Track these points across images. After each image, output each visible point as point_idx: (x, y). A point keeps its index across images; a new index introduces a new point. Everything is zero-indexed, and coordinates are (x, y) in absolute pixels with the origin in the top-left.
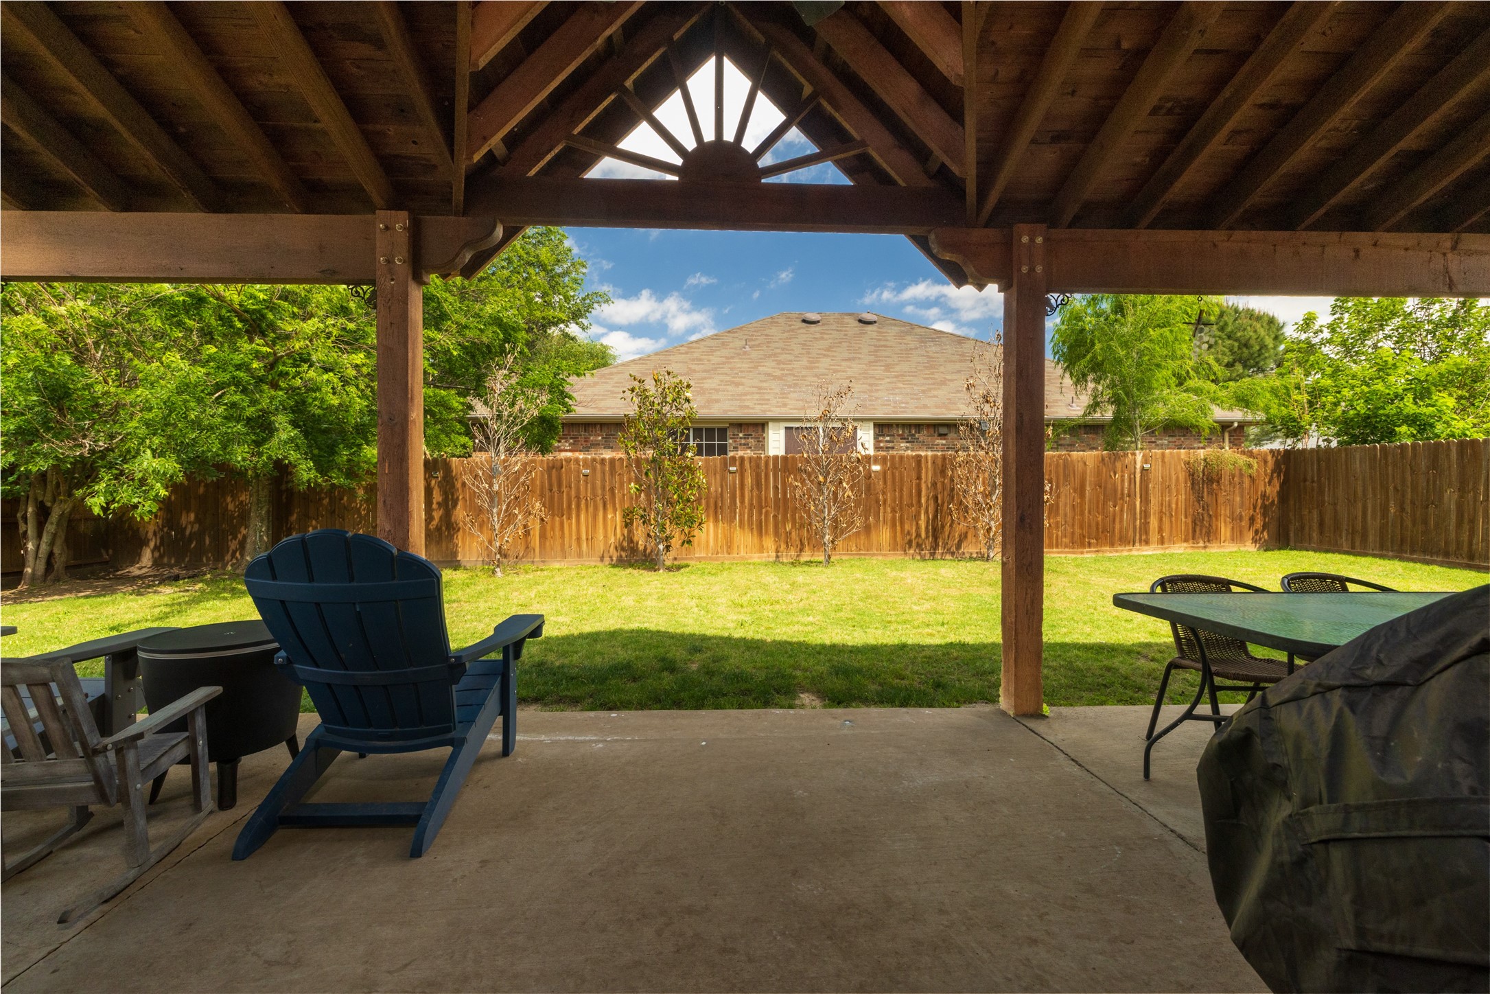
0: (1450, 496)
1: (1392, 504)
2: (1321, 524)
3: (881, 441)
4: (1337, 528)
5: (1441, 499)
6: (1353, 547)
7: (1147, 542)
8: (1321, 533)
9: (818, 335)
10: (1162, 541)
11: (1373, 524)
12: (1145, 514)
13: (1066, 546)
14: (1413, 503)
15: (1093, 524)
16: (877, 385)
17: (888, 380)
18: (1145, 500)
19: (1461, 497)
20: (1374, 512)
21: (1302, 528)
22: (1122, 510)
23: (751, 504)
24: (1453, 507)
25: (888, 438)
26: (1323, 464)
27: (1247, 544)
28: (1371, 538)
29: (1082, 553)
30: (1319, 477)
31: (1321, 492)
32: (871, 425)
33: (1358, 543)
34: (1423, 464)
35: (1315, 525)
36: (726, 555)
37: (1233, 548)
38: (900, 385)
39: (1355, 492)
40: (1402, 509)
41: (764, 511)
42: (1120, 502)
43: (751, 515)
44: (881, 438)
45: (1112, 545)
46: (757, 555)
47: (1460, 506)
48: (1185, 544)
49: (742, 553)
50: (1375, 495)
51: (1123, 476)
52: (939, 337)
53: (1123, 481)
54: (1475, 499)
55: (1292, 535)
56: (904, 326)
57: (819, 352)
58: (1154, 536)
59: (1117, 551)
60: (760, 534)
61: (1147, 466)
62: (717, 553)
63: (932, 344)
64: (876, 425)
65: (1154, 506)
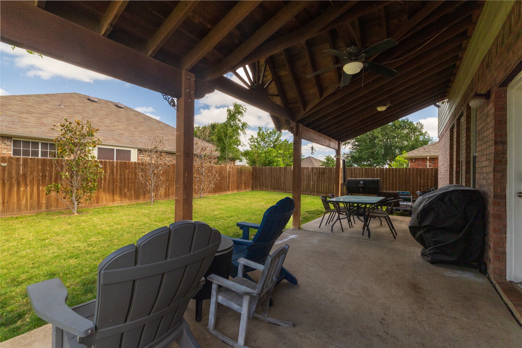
0: (282, 178)
1: (273, 180)
2: (260, 184)
3: (139, 156)
4: (263, 185)
5: (281, 179)
6: (266, 189)
7: (229, 190)
8: (260, 186)
9: (98, 108)
10: (232, 190)
11: (270, 184)
12: (229, 182)
13: (212, 193)
14: (276, 179)
15: (218, 186)
16: (134, 134)
17: (138, 133)
18: (229, 179)
19: (284, 178)
20: (270, 182)
21: (256, 185)
22: (224, 182)
23: (109, 182)
24: (283, 180)
25: (142, 155)
26: (260, 171)
27: (247, 189)
28: (269, 187)
29: (216, 194)
30: (260, 174)
31: (260, 177)
32: (137, 150)
33: (267, 189)
34: (278, 171)
35: (259, 185)
36: (96, 204)
37: (244, 191)
38: (143, 136)
39: (266, 177)
40: (275, 181)
41: (115, 184)
42: (224, 179)
43: (109, 186)
44: (139, 155)
45: (222, 192)
46: (111, 203)
47: (284, 180)
48: (236, 190)
49: (104, 203)
50: (270, 178)
51: (225, 172)
52: (151, 119)
53: (225, 174)
54: (286, 178)
55: (254, 187)
56: (136, 112)
57: (102, 116)
58: (230, 189)
59: (223, 193)
60: (113, 194)
61: (230, 170)
62: (91, 204)
63: (149, 121)
64: (138, 150)
65: (231, 181)
